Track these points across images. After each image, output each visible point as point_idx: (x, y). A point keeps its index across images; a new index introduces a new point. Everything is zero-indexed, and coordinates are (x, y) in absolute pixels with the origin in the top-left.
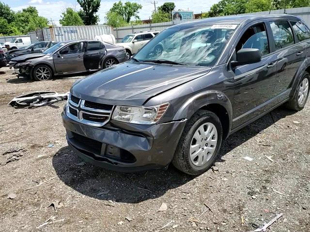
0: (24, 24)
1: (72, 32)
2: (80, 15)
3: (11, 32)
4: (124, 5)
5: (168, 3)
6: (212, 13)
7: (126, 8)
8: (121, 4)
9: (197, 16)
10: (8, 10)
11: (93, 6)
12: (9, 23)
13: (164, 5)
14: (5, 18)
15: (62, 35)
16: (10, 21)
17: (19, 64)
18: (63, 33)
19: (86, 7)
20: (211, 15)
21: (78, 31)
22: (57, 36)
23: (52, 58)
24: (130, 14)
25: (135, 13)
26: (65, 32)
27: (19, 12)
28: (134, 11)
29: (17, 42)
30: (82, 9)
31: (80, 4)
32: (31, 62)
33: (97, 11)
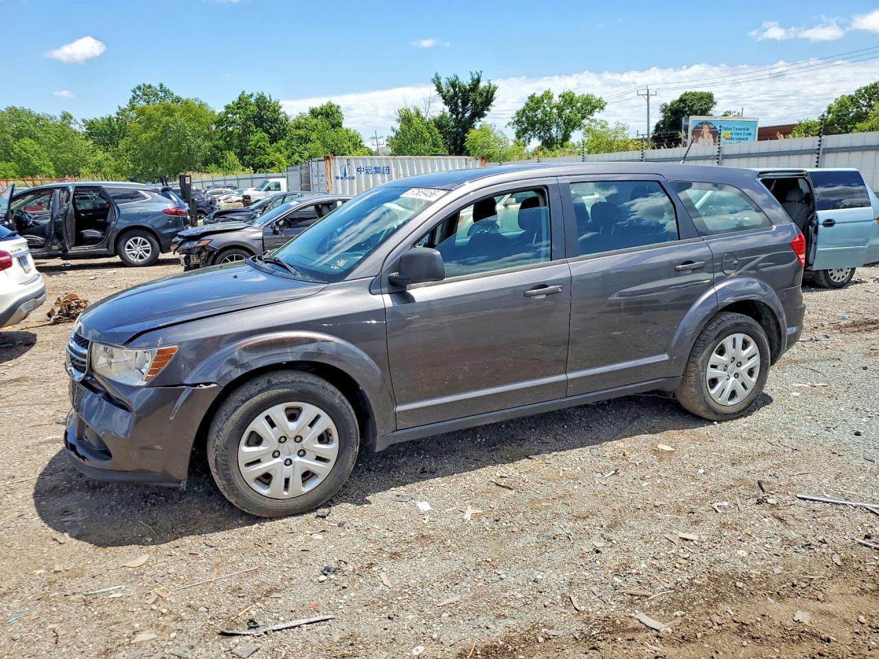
0: (302, 147)
1: (377, 170)
2: (440, 124)
3: (272, 164)
4: (556, 100)
5: (694, 94)
6: (832, 123)
7: (560, 109)
8: (551, 98)
9: (767, 134)
10: (274, 111)
11: (474, 101)
12: (271, 143)
13: (681, 100)
14: (267, 131)
15: (353, 178)
16: (274, 139)
17: (187, 245)
18: (355, 173)
19: (456, 104)
20: (827, 127)
21: (393, 170)
22: (340, 180)
23: (260, 235)
24: (570, 125)
25: (585, 122)
26: (359, 170)
27: (302, 115)
28: (583, 118)
29: (269, 189)
30: (447, 109)
31: (444, 97)
32: (212, 240)
33: (483, 115)
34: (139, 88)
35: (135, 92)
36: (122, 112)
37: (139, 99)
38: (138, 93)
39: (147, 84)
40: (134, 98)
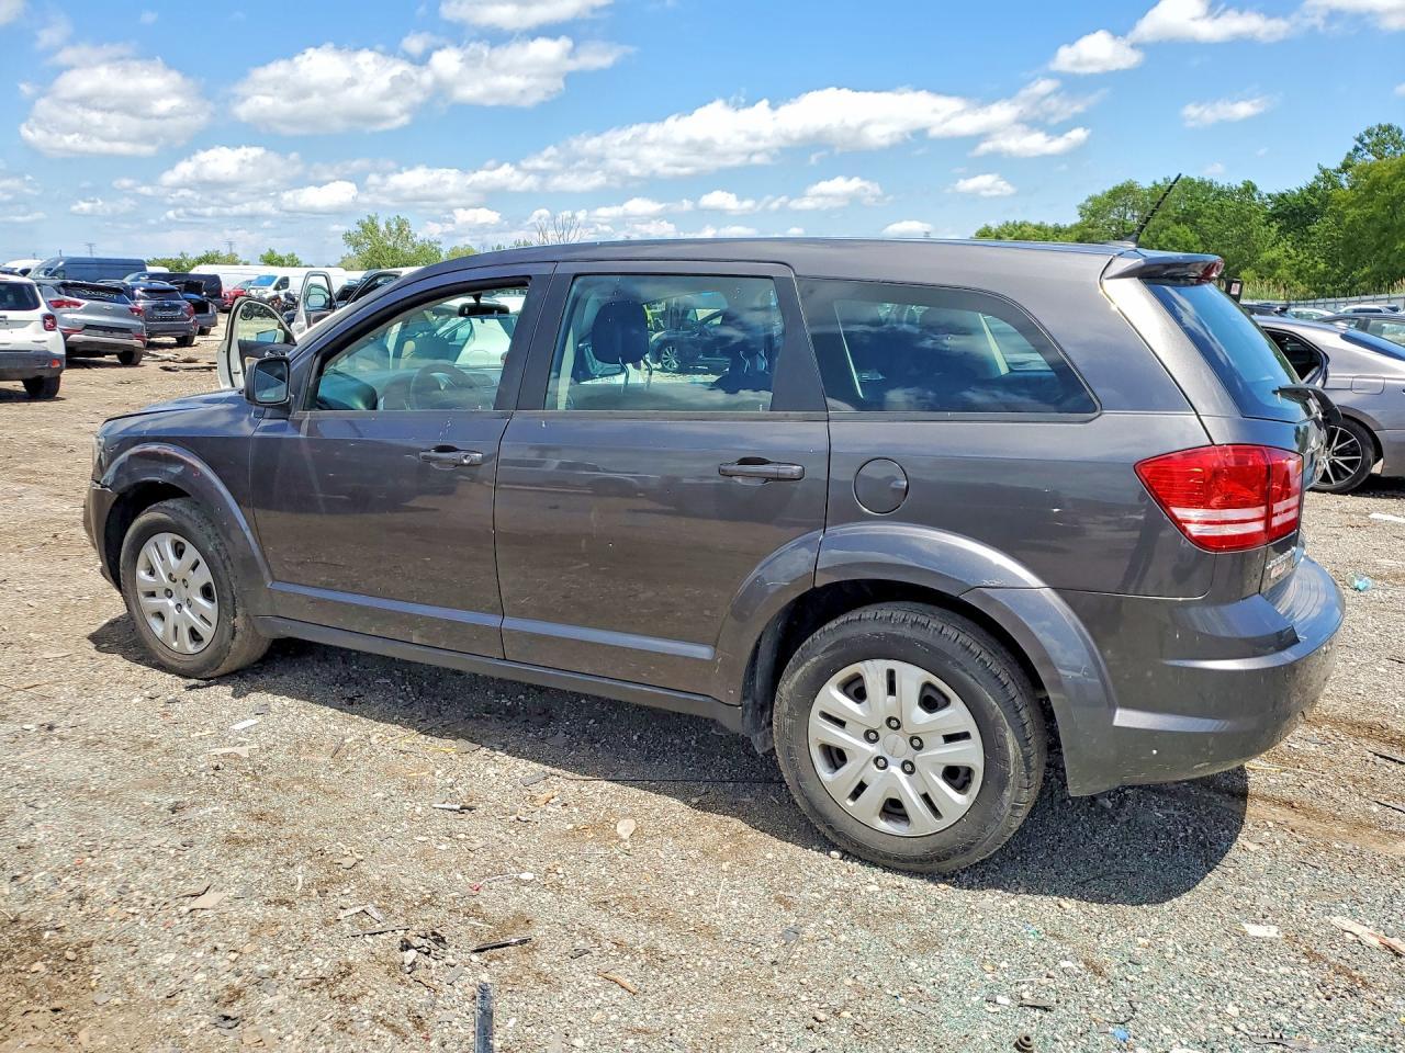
34: (1369, 133)
35: (1360, 140)
36: (1327, 176)
37: (1365, 151)
38: (1367, 140)
39: (1384, 123)
40: (1357, 149)
